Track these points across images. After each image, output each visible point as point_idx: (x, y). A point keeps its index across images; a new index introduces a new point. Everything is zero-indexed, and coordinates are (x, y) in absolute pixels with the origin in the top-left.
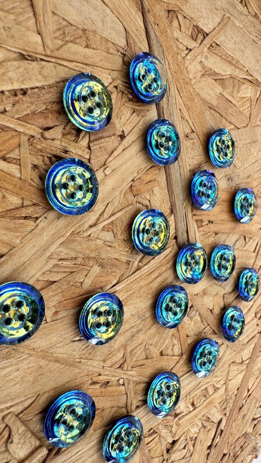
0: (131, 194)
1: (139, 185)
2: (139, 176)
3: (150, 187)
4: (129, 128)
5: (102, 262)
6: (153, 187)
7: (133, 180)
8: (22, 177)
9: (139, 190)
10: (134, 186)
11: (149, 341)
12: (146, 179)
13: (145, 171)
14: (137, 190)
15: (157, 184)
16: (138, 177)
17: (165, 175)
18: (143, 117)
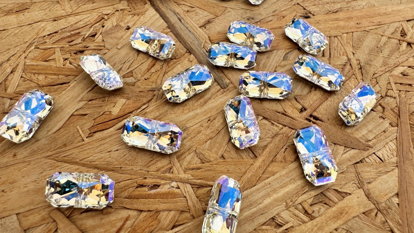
4: (132, 23)
5: (128, 96)
8: (57, 66)
11: (199, 147)
18: (142, 15)
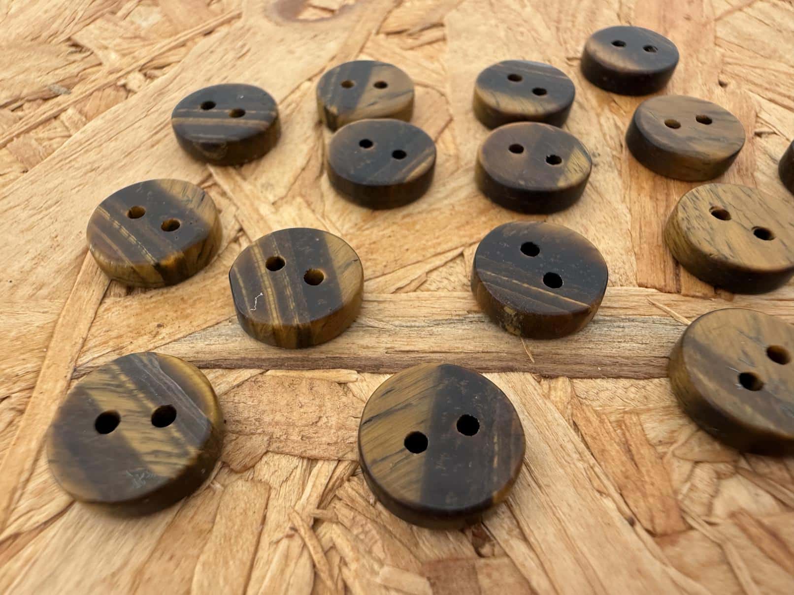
0: (683, 541)
1: (645, 496)
2: (612, 490)
3: (645, 451)
6: (648, 441)
7: (632, 523)
9: (664, 503)
10: (652, 520)
12: (622, 463)
13: (592, 461)
14: (666, 511)
15: (635, 419)
16: (617, 496)
17: (598, 381)
